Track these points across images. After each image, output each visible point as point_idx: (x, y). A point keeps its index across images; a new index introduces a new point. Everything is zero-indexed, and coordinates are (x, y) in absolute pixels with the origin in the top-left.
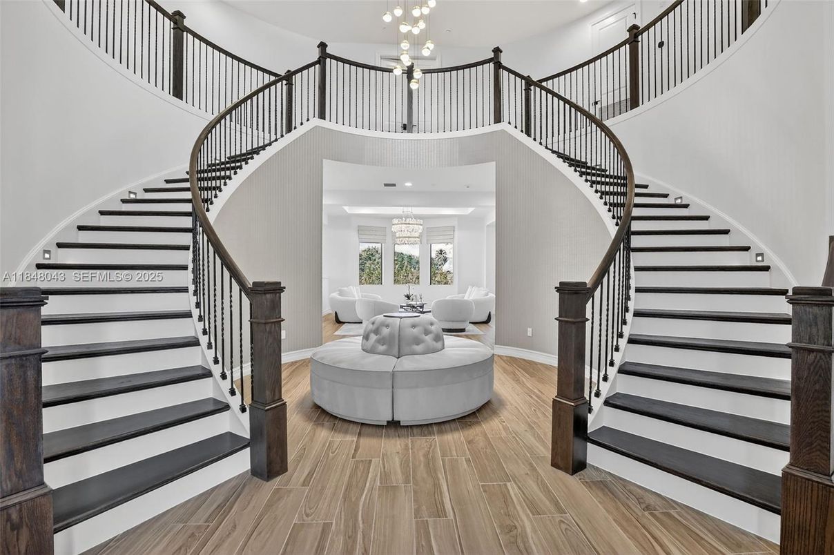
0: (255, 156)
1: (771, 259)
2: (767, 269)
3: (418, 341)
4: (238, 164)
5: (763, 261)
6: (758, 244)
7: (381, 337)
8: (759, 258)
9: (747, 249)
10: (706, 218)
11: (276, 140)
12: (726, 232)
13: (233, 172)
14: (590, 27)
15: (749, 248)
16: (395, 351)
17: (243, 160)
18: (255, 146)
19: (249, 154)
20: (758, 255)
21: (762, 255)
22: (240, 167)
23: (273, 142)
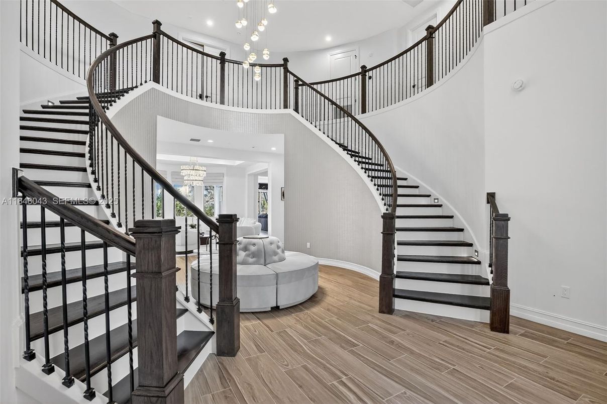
0: (125, 94)
1: (443, 200)
2: (440, 206)
3: (276, 254)
4: (113, 99)
5: (438, 202)
6: (435, 193)
7: (250, 252)
8: (436, 201)
9: (429, 196)
10: (406, 179)
11: (136, 87)
12: (417, 187)
13: (109, 104)
14: (329, 56)
15: (430, 195)
16: (262, 261)
17: (117, 97)
18: (125, 87)
19: (121, 92)
20: (435, 199)
21: (438, 199)
22: (115, 102)
23: (134, 87)
